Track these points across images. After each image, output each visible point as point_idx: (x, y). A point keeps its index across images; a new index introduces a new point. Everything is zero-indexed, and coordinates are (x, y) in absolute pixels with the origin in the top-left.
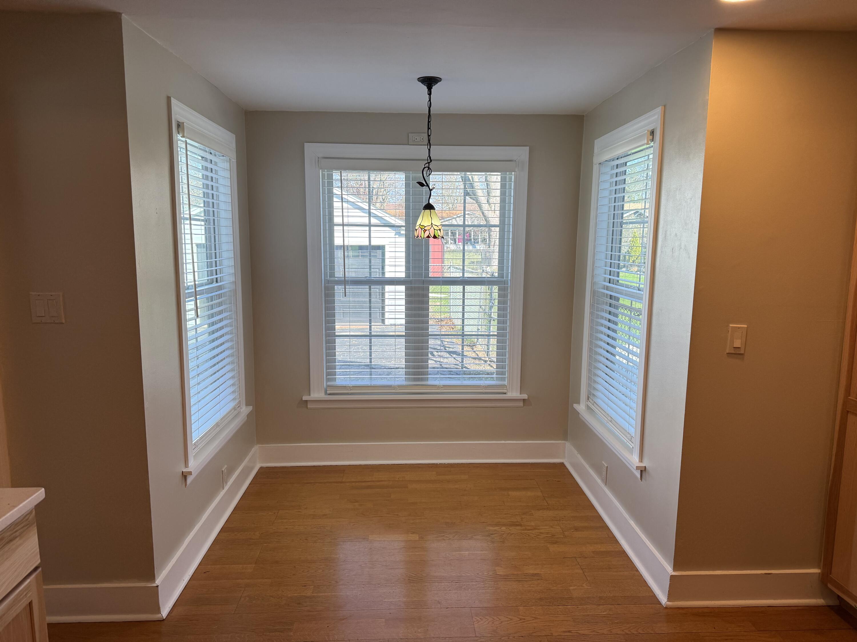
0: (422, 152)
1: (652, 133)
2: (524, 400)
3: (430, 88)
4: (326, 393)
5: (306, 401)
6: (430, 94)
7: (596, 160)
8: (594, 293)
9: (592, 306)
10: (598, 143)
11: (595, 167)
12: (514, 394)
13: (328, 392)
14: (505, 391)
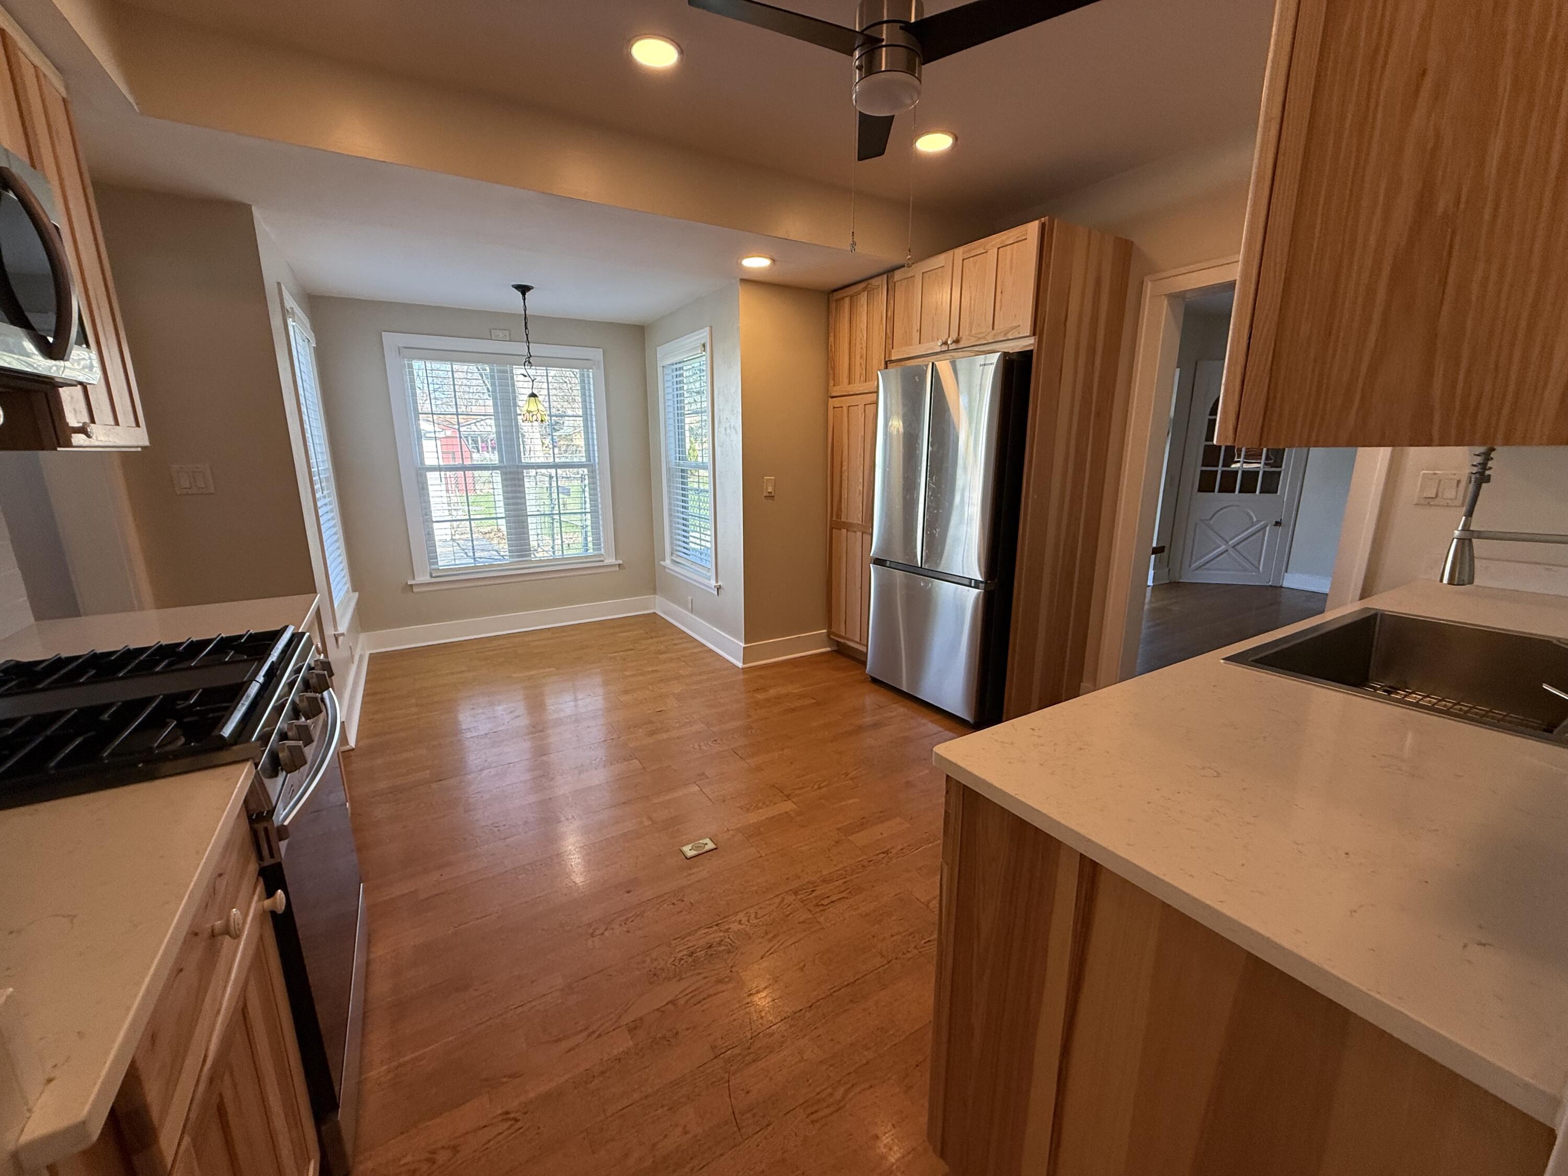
0: (522, 348)
1: (704, 345)
2: (619, 565)
3: (524, 294)
4: (431, 576)
5: (411, 586)
6: (524, 299)
7: (660, 364)
8: (668, 469)
9: (669, 480)
10: (660, 350)
11: (660, 369)
12: (611, 560)
13: (434, 575)
14: (602, 559)
